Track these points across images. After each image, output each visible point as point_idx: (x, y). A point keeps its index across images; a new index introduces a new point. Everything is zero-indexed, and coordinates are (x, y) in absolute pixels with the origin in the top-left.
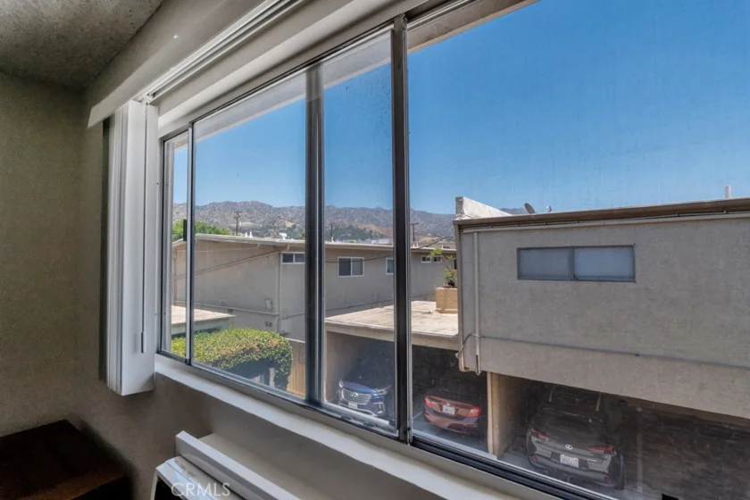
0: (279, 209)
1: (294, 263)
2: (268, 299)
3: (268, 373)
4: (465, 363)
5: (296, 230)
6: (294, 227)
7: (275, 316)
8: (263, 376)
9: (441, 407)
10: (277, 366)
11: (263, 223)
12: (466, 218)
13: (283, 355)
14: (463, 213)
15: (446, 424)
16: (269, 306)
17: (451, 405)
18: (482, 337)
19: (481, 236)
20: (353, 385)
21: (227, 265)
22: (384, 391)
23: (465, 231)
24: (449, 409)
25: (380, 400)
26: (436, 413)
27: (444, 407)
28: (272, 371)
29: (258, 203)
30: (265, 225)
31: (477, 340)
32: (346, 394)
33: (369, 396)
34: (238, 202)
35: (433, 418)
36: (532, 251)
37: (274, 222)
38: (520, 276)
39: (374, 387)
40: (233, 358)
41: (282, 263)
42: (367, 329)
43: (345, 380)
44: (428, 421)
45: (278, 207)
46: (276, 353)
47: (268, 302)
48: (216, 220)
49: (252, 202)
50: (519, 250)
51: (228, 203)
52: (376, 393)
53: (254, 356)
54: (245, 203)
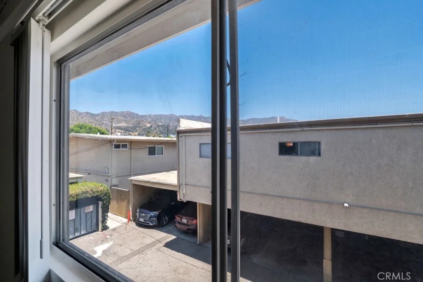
0: (142, 116)
1: (121, 149)
2: (106, 167)
3: (98, 204)
4: (180, 197)
5: (153, 128)
6: (151, 126)
7: (109, 176)
8: (95, 205)
9: (181, 220)
10: (102, 201)
11: (133, 124)
12: (182, 129)
13: (105, 195)
14: (180, 127)
15: (185, 228)
16: (107, 171)
17: (185, 219)
18: (186, 185)
19: (187, 137)
20: (143, 210)
21: (88, 150)
22: (157, 213)
23: (180, 135)
24: (185, 221)
25: (155, 217)
26: (179, 223)
27: (183, 220)
28: (100, 203)
29: (130, 112)
30: (134, 125)
31: (184, 186)
32: (139, 215)
33: (149, 215)
34: (118, 111)
35: (178, 226)
36: (205, 145)
37: (139, 123)
38: (201, 156)
39: (152, 211)
40: (76, 195)
41: (114, 149)
42: (148, 182)
43: (140, 208)
44: (176, 227)
45: (142, 115)
46: (101, 194)
47: (106, 169)
48: (105, 122)
49: (127, 112)
50: (200, 144)
51: (113, 112)
52: (152, 214)
53: (88, 195)
54: (122, 112)
